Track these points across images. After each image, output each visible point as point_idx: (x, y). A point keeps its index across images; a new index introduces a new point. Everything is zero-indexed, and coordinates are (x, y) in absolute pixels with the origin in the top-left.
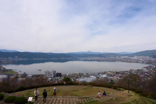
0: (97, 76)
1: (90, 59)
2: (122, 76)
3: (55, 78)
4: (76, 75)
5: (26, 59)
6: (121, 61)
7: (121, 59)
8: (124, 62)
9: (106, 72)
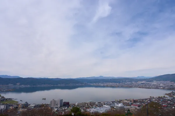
0: (111, 105)
1: (102, 85)
2: (141, 105)
3: (61, 108)
4: (86, 105)
5: (29, 86)
6: (138, 87)
7: (138, 85)
8: (142, 88)
9: (121, 100)
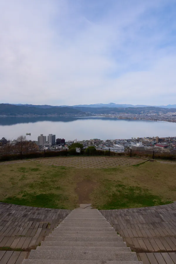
0: (126, 145)
1: (113, 117)
2: (169, 146)
3: (54, 147)
4: (89, 143)
5: (5, 116)
6: (167, 121)
7: (167, 117)
8: (172, 122)
9: (141, 139)
